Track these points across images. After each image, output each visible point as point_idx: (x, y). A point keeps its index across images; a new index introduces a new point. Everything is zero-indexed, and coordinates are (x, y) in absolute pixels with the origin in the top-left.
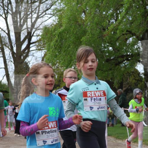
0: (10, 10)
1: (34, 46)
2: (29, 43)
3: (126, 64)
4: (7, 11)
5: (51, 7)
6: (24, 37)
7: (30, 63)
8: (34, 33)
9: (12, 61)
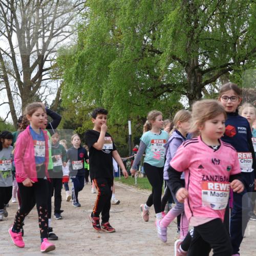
0: (14, 26)
1: (48, 73)
2: (41, 70)
3: (167, 97)
4: (11, 27)
5: (68, 23)
6: (34, 61)
7: (42, 97)
8: (47, 56)
9: (18, 94)
